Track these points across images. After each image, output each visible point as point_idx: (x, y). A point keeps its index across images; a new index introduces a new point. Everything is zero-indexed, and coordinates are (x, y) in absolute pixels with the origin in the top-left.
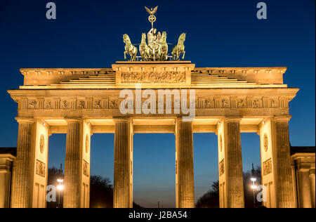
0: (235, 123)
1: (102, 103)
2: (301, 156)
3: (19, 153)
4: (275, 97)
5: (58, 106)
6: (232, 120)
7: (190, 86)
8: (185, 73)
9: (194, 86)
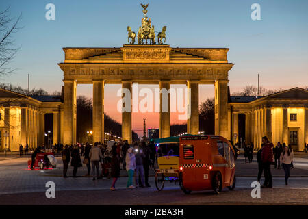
0: (195, 84)
1: (115, 71)
2: (234, 105)
3: (66, 101)
4: (220, 69)
5: (88, 73)
6: (193, 82)
7: (168, 62)
8: (165, 53)
9: (171, 62)
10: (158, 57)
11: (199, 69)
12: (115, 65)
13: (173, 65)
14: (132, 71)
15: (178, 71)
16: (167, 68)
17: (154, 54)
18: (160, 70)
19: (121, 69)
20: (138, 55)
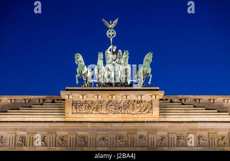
1: (47, 139)
7: (157, 120)
8: (151, 102)
9: (163, 119)
10: (137, 110)
11: (220, 133)
12: (47, 125)
13: (167, 124)
14: (84, 137)
15: (178, 138)
16: (154, 131)
17: (128, 105)
18: (141, 137)
19: (60, 133)
20: (97, 107)
